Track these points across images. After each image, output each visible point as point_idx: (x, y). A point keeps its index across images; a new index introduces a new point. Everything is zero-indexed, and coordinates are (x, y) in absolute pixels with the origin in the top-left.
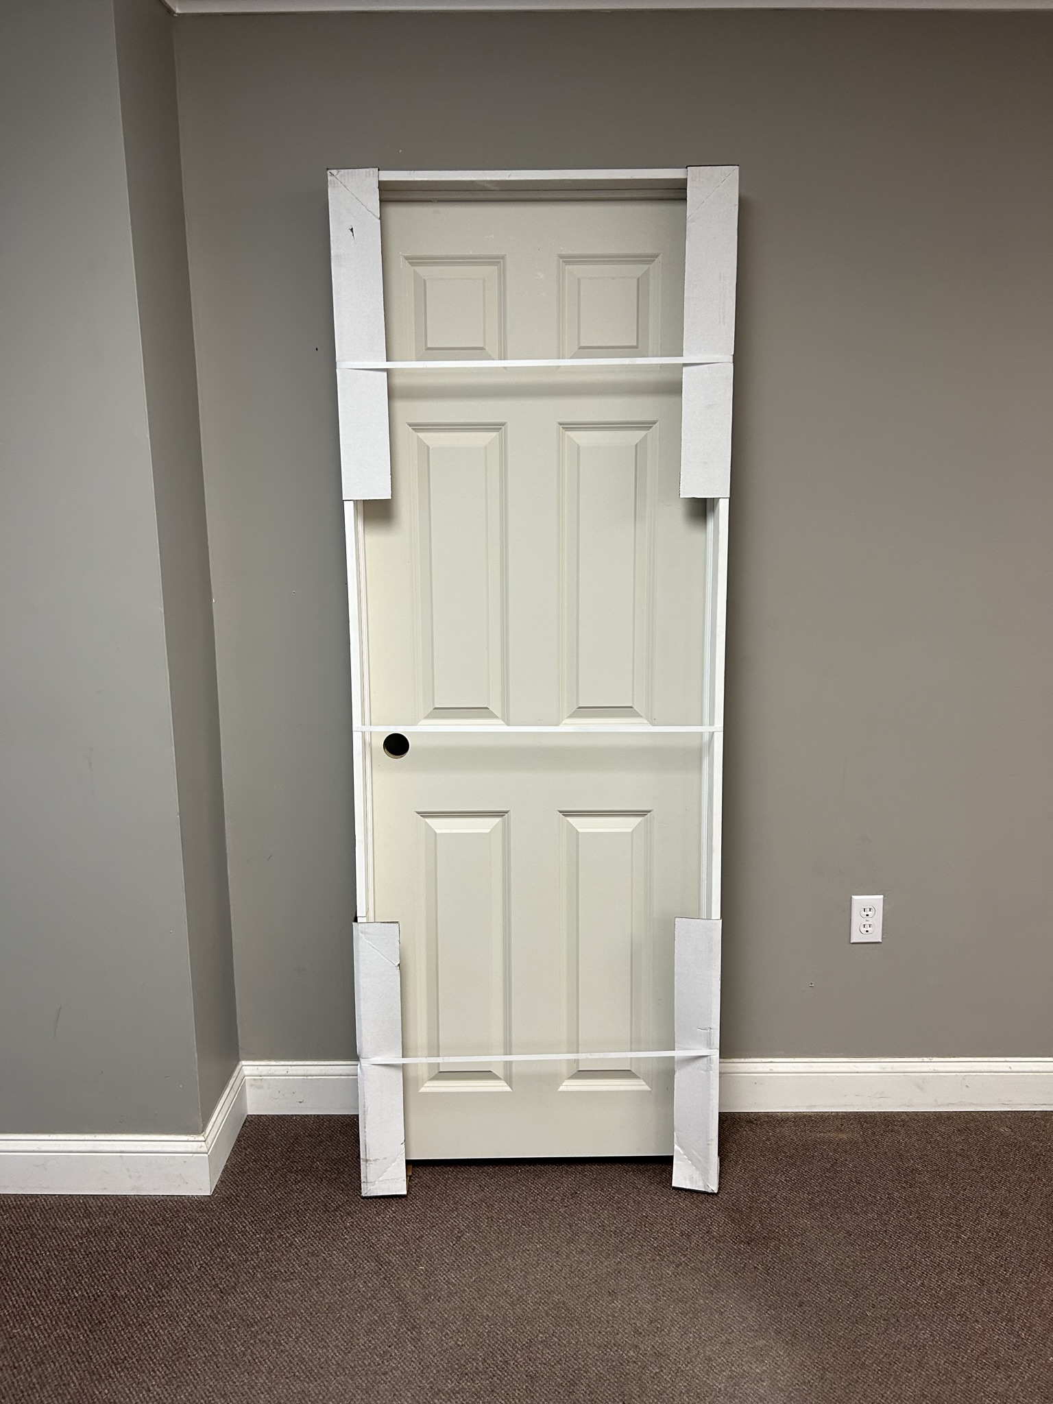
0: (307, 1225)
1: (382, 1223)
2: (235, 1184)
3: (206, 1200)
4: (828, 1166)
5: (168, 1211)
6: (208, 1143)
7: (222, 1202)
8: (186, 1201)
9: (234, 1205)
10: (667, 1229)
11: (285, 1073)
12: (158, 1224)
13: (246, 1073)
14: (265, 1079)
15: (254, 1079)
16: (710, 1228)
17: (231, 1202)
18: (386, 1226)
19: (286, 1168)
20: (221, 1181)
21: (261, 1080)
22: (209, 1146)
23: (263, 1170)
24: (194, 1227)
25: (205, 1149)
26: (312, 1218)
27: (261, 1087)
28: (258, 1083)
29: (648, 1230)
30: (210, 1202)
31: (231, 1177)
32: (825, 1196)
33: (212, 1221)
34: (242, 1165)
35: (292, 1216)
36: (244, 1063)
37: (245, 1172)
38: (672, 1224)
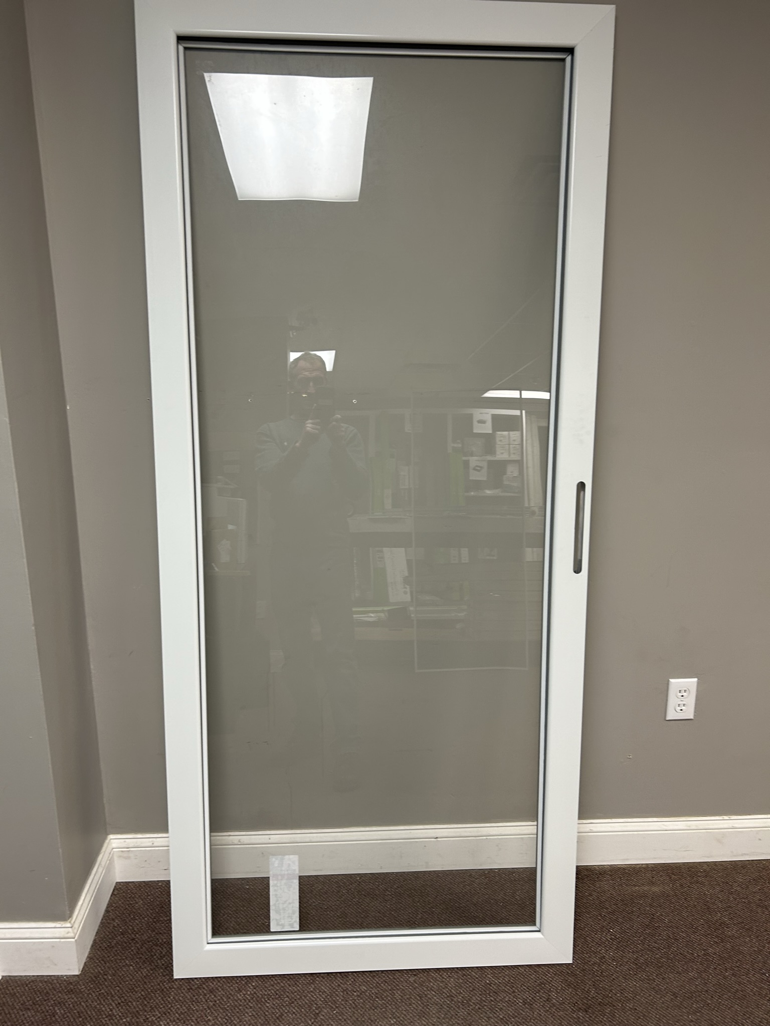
0: (172, 1006)
1: (243, 1001)
2: (103, 960)
3: (74, 979)
4: (647, 921)
5: (38, 993)
6: (75, 928)
7: (90, 981)
8: (55, 981)
9: (101, 985)
10: (510, 998)
11: (150, 844)
12: (29, 1009)
13: (114, 845)
14: (132, 851)
15: (122, 851)
16: (549, 995)
17: (99, 982)
18: (247, 1004)
19: (151, 941)
20: (90, 958)
21: (128, 851)
22: (75, 931)
23: (130, 944)
24: (62, 1011)
25: (71, 935)
26: (177, 998)
27: (128, 858)
28: (125, 855)
29: (492, 999)
30: (78, 982)
31: (99, 953)
32: (648, 955)
33: (80, 1004)
34: (110, 938)
35: (157, 995)
36: (111, 836)
37: (113, 947)
38: (514, 992)
